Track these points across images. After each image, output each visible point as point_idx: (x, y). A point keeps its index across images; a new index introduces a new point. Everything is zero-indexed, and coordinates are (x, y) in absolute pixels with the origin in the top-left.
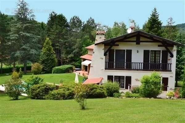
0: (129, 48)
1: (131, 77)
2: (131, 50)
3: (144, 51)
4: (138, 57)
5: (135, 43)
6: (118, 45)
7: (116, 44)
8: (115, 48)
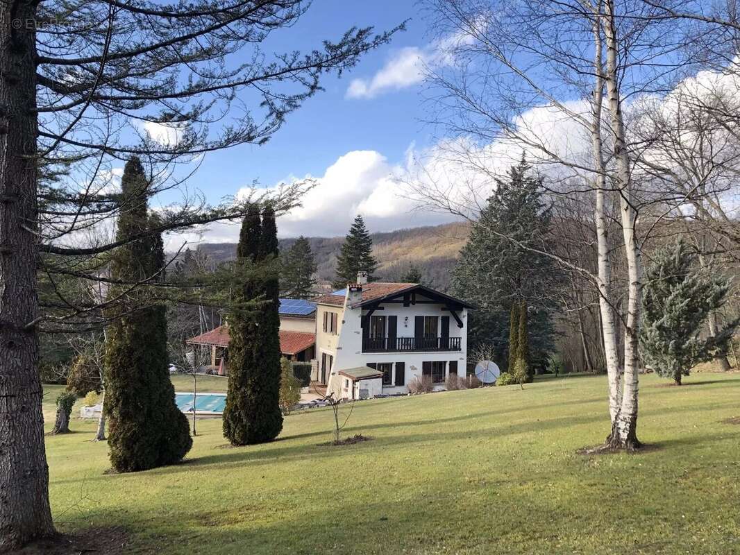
0: (393, 314)
1: (404, 363)
2: (396, 317)
3: (416, 317)
4: (406, 330)
5: (402, 304)
6: (383, 309)
7: (379, 306)
8: (377, 313)
